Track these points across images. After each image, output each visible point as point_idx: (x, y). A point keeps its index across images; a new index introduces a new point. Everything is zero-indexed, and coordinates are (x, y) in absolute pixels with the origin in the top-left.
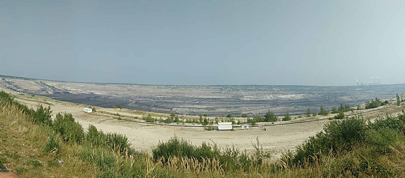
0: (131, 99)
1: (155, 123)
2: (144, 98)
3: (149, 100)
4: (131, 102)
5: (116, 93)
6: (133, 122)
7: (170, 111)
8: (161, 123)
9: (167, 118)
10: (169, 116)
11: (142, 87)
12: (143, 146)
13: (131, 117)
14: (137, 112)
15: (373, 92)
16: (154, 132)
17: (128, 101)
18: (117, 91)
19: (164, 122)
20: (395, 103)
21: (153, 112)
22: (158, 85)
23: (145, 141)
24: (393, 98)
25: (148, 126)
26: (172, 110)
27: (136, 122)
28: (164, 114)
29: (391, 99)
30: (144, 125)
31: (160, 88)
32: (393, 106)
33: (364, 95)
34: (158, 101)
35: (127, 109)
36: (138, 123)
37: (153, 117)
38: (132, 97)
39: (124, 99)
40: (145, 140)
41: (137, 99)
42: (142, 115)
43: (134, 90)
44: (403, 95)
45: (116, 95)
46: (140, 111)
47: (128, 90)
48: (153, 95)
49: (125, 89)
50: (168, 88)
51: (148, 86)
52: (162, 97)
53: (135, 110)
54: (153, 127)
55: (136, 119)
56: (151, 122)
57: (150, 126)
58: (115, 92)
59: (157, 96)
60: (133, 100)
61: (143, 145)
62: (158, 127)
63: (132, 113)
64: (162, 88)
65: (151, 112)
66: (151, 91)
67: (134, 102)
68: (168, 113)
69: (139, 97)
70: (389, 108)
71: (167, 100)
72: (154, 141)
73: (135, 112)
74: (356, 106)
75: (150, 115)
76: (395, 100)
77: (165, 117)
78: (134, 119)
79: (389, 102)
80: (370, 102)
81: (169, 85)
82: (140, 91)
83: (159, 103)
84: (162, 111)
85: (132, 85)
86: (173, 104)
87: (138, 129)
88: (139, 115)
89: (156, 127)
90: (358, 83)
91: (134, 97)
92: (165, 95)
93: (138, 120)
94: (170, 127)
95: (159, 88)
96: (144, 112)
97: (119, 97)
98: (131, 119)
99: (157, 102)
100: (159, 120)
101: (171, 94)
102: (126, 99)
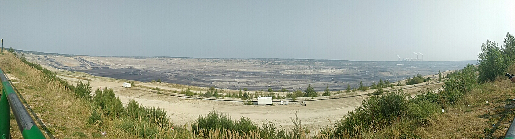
0: (170, 73)
1: (193, 97)
2: (184, 71)
3: (189, 74)
4: (170, 76)
5: (155, 67)
6: (171, 96)
7: (210, 85)
8: (201, 97)
9: (206, 92)
10: (209, 90)
11: (182, 60)
12: (182, 121)
13: (170, 91)
14: (176, 86)
15: (415, 68)
16: (193, 106)
17: (167, 74)
18: (156, 64)
19: (204, 96)
20: (437, 79)
21: (192, 86)
22: (198, 58)
23: (183, 116)
24: (435, 75)
25: (187, 100)
26: (211, 83)
27: (175, 96)
28: (204, 88)
29: (434, 76)
30: (183, 100)
31: (201, 61)
32: (435, 82)
33: (405, 70)
34: (198, 74)
35: (166, 83)
36: (177, 97)
37: (192, 91)
38: (172, 70)
39: (163, 73)
40: (183, 114)
41: (176, 73)
42: (181, 88)
43: (174, 64)
44: (445, 72)
45: (156, 69)
46: (179, 85)
47: (168, 63)
48: (193, 68)
49: (165, 62)
50: (209, 61)
51: (188, 59)
52: (202, 70)
53: (174, 84)
54: (192, 101)
55: (175, 93)
56: (190, 96)
57: (189, 101)
58: (154, 65)
59: (197, 69)
60: (172, 73)
61: (182, 119)
62: (198, 101)
63: (170, 87)
64: (203, 61)
65: (190, 86)
66: (192, 64)
67: (173, 75)
68: (208, 87)
69: (179, 71)
70: (431, 84)
71: (207, 73)
72: (193, 116)
73: (174, 86)
74: (396, 82)
75: (189, 89)
76: (437, 77)
77: (204, 90)
78: (173, 93)
79: (431, 78)
80: (412, 78)
81: (210, 58)
82: (180, 64)
83: (198, 77)
84: (202, 85)
85: (171, 59)
86: (213, 78)
87: (177, 103)
88: (178, 88)
89: (194, 101)
90: (399, 58)
91: (173, 71)
92: (205, 68)
93: (177, 94)
94: (209, 101)
95: (199, 61)
96: (183, 86)
97: (159, 71)
98: (170, 93)
99: (197, 76)
100: (199, 94)
101: (212, 68)
102: (166, 73)
